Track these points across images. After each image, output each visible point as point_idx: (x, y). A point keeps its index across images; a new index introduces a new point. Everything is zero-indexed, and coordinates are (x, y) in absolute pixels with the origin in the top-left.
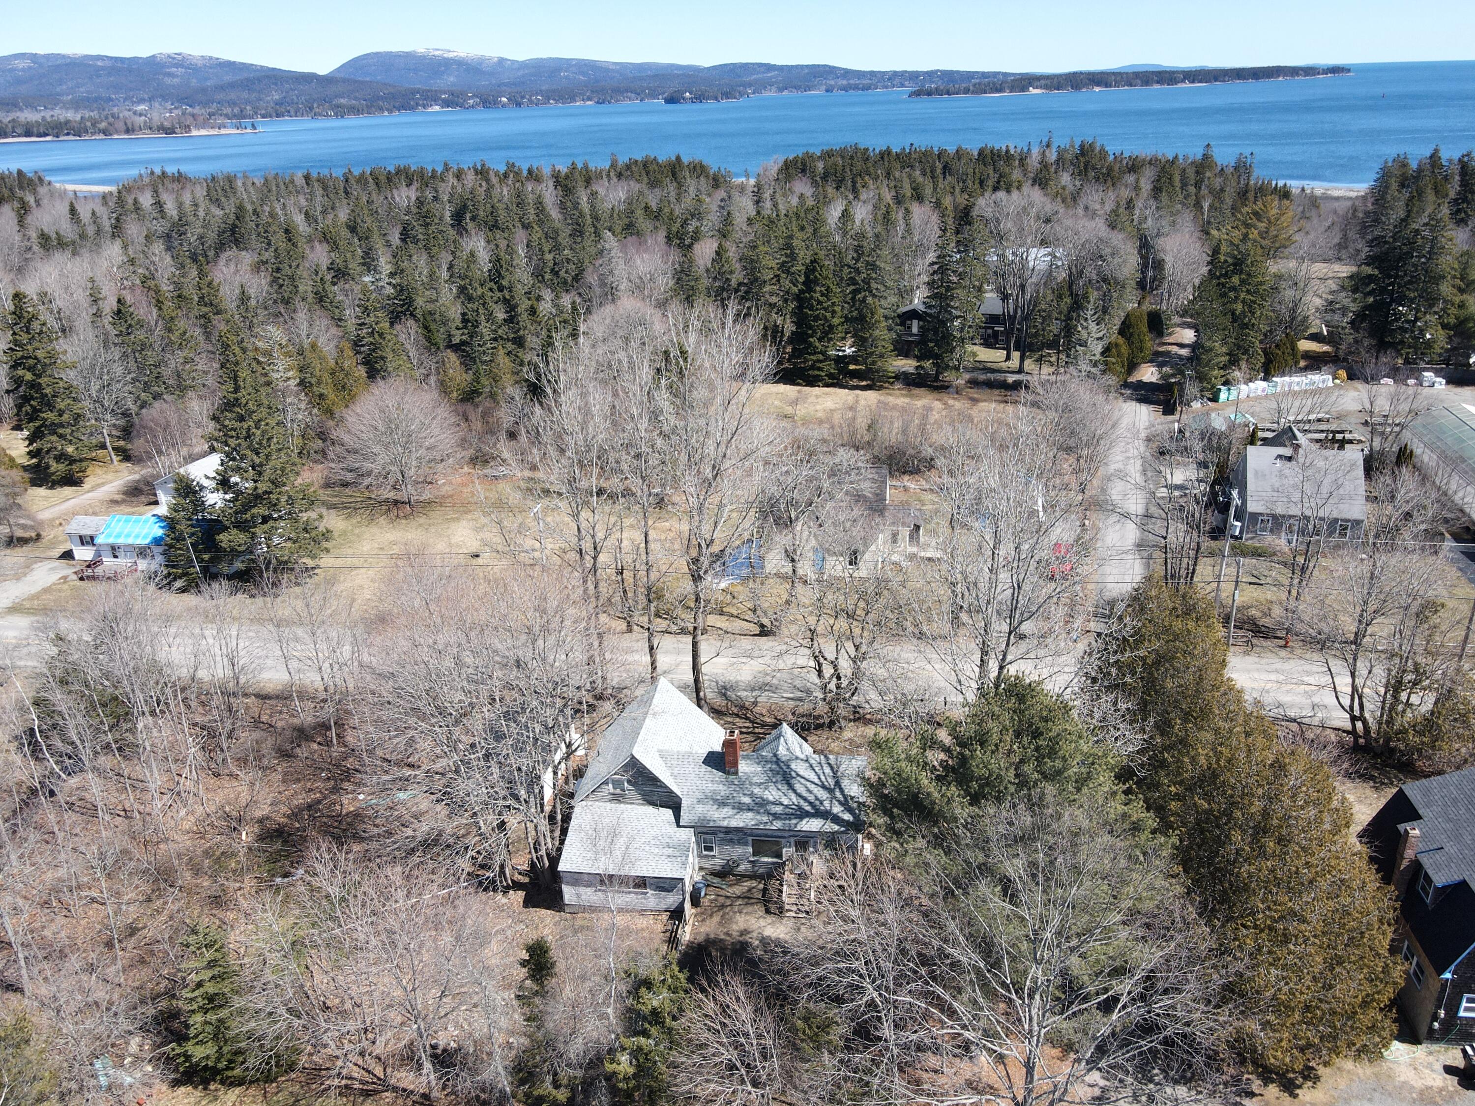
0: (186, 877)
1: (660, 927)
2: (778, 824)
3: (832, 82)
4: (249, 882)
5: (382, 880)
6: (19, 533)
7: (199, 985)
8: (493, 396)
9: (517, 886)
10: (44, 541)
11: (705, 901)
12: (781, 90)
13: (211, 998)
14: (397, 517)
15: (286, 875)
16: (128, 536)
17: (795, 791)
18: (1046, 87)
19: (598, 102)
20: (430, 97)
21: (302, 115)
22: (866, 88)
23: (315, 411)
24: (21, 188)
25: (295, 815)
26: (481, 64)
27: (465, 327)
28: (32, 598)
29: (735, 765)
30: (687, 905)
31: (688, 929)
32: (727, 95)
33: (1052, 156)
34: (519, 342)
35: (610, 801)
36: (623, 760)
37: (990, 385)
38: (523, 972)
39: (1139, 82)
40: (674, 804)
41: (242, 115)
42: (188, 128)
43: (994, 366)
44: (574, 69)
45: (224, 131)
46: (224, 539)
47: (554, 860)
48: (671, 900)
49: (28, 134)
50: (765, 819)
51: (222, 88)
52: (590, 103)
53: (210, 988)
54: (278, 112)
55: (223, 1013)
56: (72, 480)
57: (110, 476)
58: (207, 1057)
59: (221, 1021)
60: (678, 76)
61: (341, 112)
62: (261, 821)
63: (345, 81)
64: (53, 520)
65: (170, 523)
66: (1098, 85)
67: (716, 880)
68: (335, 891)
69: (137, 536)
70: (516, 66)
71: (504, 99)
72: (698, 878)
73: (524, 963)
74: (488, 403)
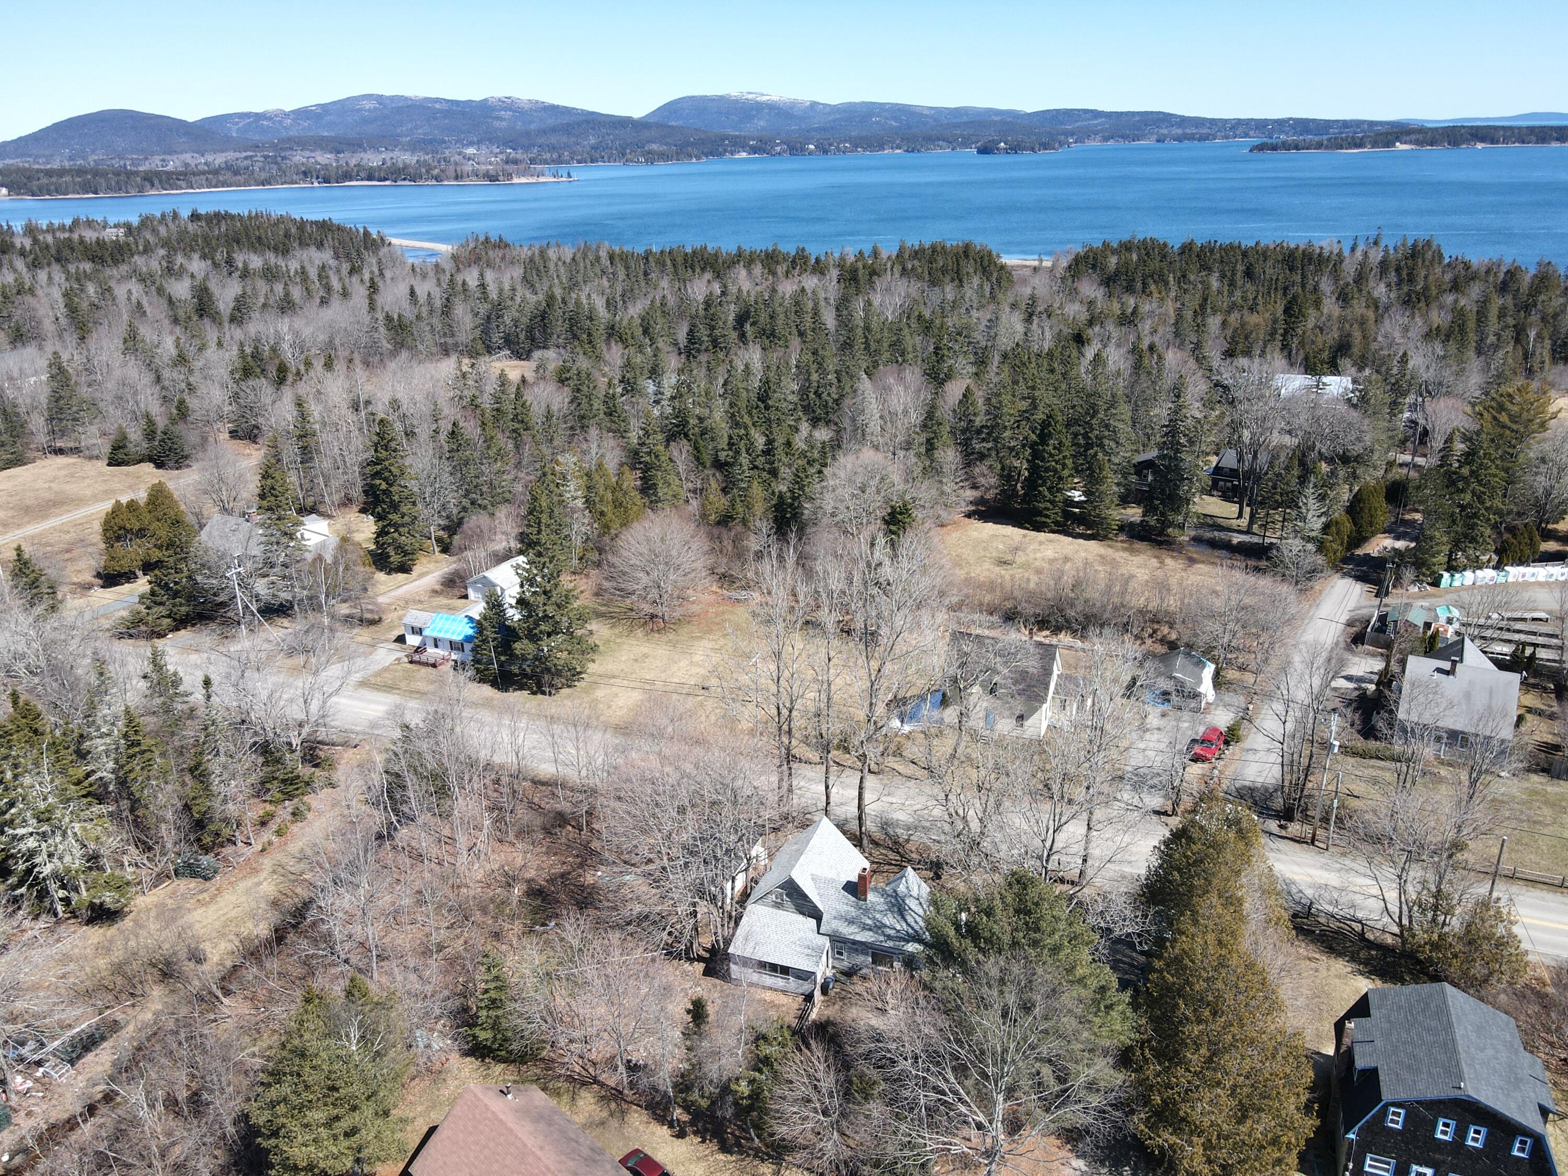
0: (478, 916)
1: (796, 1006)
2: (890, 944)
3: (1165, 131)
4: (518, 927)
5: (606, 941)
6: (368, 616)
7: (486, 991)
8: (744, 522)
9: (700, 959)
10: (384, 624)
11: (832, 993)
12: (1106, 139)
13: (493, 1001)
14: (652, 630)
15: (543, 925)
16: (447, 632)
17: (906, 921)
18: (1417, 142)
19: (907, 151)
20: (739, 143)
21: (615, 161)
22: (1203, 138)
23: (596, 525)
24: (366, 248)
25: (551, 880)
26: (792, 108)
27: (730, 449)
28: (378, 674)
29: (865, 894)
30: (817, 994)
31: (815, 1010)
32: (1045, 146)
33: (1376, 256)
34: (774, 473)
35: (773, 907)
36: (783, 879)
37: (1213, 544)
38: (689, 1018)
39: (1533, 138)
40: (817, 916)
41: (559, 161)
42: (509, 176)
43: (1224, 523)
44: (886, 114)
45: (542, 179)
46: (518, 647)
47: (728, 942)
48: (806, 987)
49: (370, 178)
50: (882, 938)
51: (543, 132)
52: (898, 151)
53: (493, 994)
54: (593, 157)
55: (500, 1012)
56: (404, 569)
57: (432, 566)
58: (487, 1040)
59: (497, 1017)
60: (995, 122)
61: (652, 158)
62: (529, 881)
63: (658, 125)
64: (390, 604)
65: (479, 626)
66: (1482, 140)
67: (843, 978)
68: (576, 943)
69: (453, 633)
70: (828, 109)
71: (812, 147)
72: (829, 973)
73: (689, 1012)
74: (739, 528)
